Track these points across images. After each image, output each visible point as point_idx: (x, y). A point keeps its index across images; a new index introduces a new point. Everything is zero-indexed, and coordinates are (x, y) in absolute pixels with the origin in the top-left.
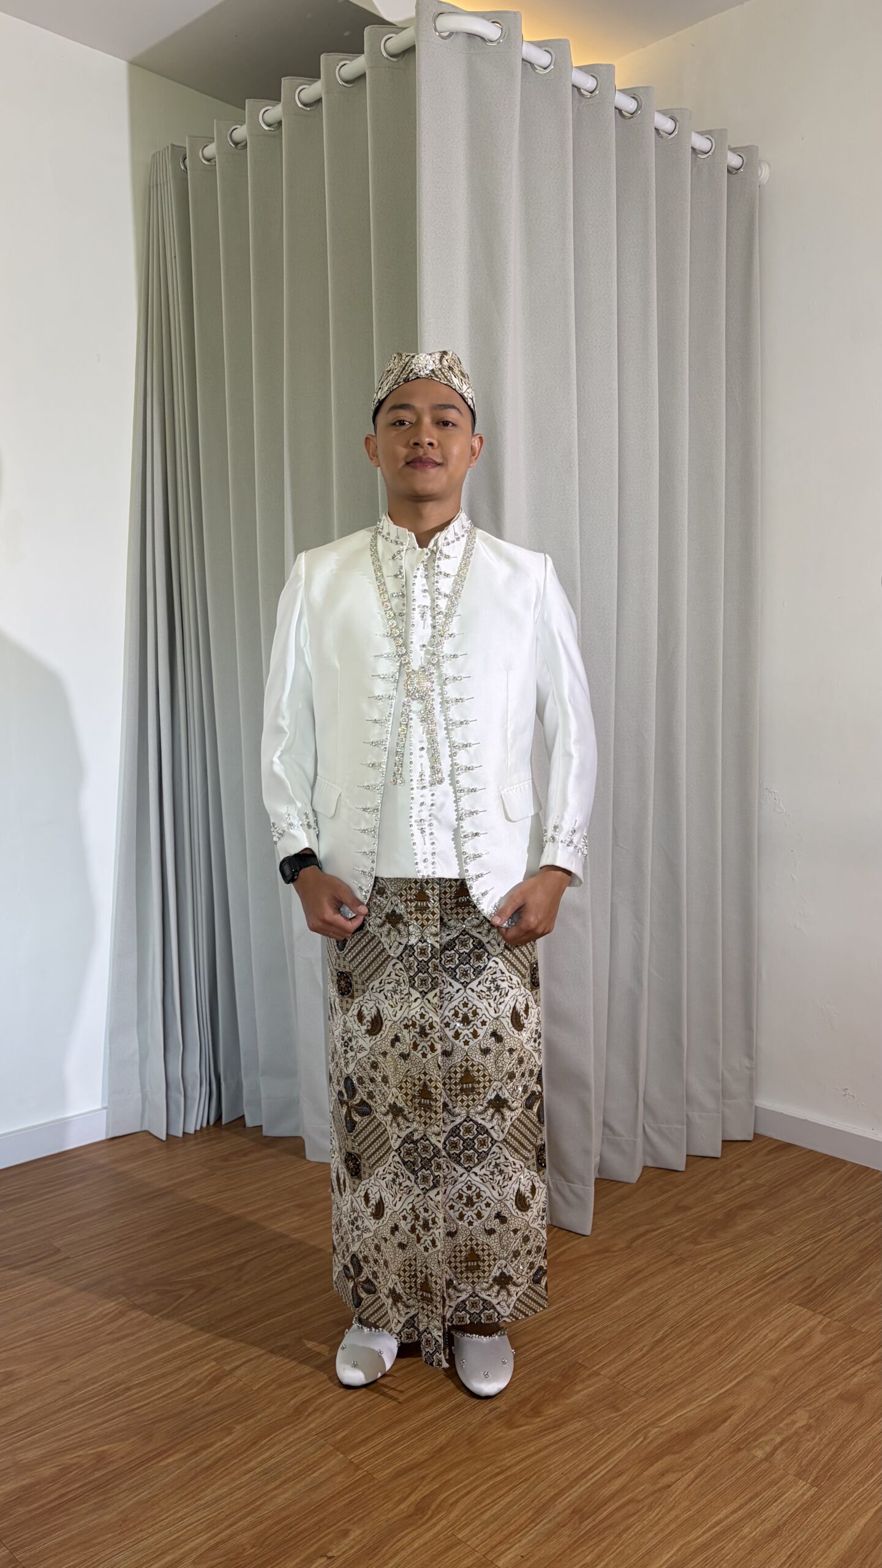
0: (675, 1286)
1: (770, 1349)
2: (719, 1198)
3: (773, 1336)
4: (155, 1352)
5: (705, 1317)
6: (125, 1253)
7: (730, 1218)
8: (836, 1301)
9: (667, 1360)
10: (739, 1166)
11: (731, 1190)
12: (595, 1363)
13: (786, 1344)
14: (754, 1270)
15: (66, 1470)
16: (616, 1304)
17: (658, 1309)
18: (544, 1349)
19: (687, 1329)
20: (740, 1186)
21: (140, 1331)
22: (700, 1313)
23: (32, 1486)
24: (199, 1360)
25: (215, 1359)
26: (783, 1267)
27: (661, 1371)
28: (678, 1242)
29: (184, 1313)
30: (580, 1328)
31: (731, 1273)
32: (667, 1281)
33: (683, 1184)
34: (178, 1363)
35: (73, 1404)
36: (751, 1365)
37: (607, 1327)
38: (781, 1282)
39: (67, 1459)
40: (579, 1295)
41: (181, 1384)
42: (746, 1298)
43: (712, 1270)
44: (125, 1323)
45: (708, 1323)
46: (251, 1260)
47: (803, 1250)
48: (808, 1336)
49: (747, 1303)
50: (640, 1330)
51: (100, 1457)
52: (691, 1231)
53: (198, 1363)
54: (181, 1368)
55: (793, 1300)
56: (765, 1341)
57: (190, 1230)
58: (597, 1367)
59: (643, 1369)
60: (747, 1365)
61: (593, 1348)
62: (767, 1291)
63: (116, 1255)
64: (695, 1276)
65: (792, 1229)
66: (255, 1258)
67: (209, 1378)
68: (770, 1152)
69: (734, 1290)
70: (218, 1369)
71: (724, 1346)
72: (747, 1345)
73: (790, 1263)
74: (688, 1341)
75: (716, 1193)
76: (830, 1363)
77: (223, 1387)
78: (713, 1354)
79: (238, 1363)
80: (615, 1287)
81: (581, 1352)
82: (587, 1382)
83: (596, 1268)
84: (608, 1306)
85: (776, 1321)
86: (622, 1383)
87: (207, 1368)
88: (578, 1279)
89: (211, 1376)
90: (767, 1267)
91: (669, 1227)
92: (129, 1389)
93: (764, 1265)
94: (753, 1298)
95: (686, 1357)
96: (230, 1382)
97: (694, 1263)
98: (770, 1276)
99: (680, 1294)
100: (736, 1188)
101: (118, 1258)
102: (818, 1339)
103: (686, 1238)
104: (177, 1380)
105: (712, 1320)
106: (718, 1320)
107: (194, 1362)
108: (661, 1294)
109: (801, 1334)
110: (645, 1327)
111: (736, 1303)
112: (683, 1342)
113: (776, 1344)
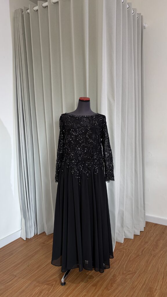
2: (152, 239)
7: (157, 243)
10: (151, 230)
12: (154, 287)
18: (142, 285)
30: (145, 277)
32: (155, 262)
33: (143, 236)
37: (151, 276)
43: (162, 257)
61: (151, 282)
63: (31, 275)
64: (160, 260)
75: (150, 237)
80: (146, 265)
82: (156, 292)
83: (139, 261)
84: (148, 270)
86: (163, 290)
91: (147, 248)
97: (158, 256)
100: (153, 236)
103: (152, 250)
108: (156, 265)
110: (158, 275)
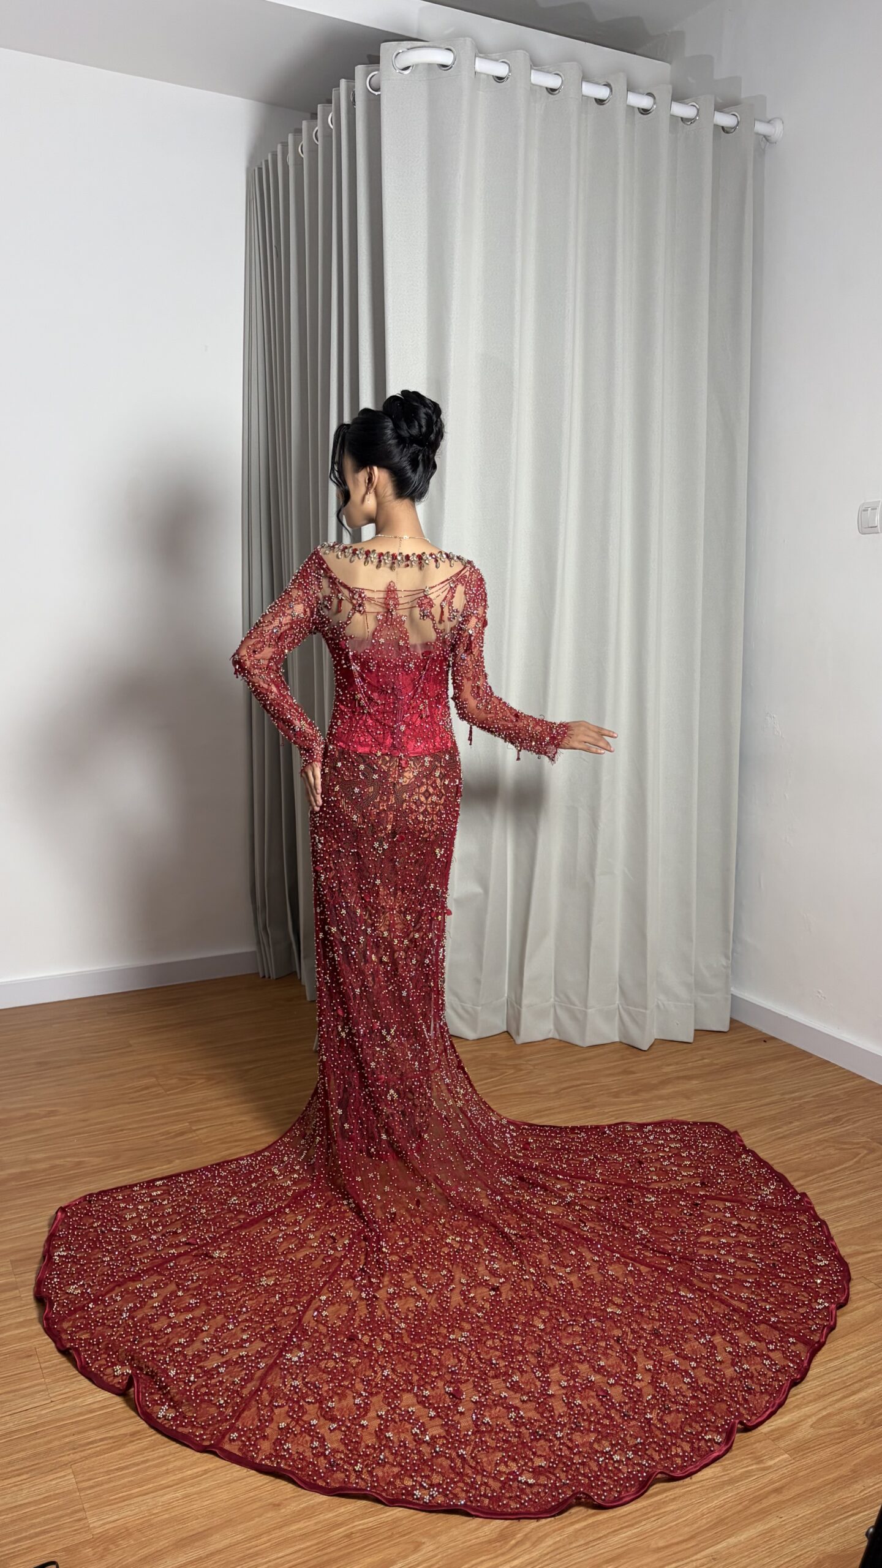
15: (53, 1167)
23: (28, 1172)
35: (83, 1133)
39: (58, 1162)
51: (80, 1163)
77: (183, 1138)
79: (202, 1126)
87: (178, 1127)
92: (122, 1130)
96: (191, 1136)
100: (691, 1063)
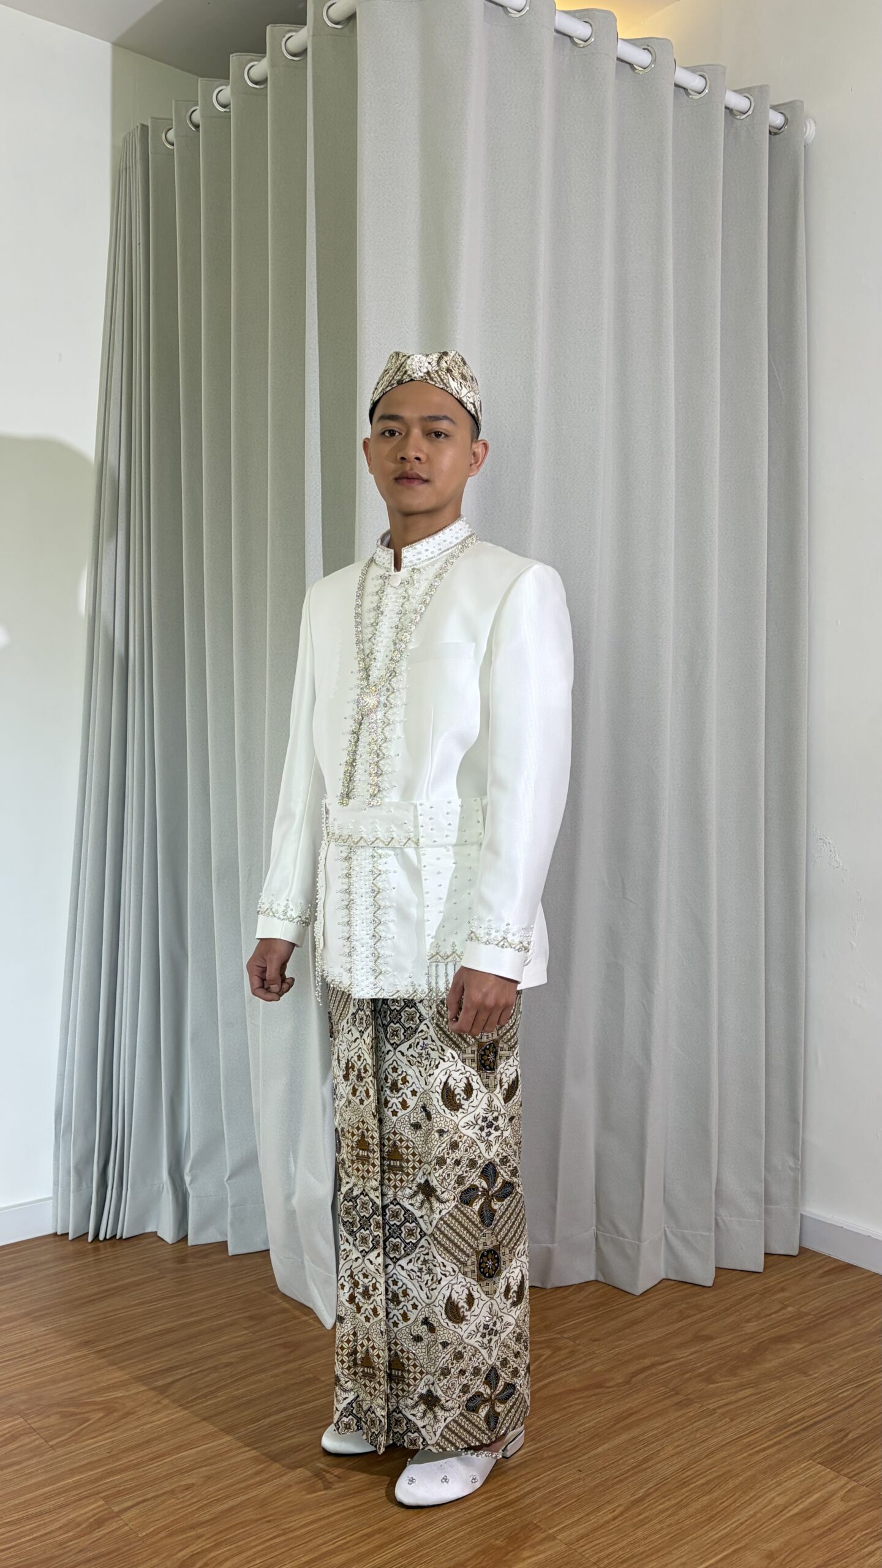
0: (671, 1434)
1: (774, 1517)
2: (751, 1327)
3: (780, 1501)
4: (39, 1485)
5: (702, 1473)
6: (38, 1366)
7: (759, 1351)
8: (869, 1460)
9: (645, 1524)
10: (783, 1290)
11: (768, 1318)
12: (555, 1523)
13: (796, 1511)
14: (773, 1419)
16: (596, 1451)
17: (646, 1460)
19: (677, 1487)
20: (780, 1313)
21: (29, 1459)
22: (695, 1469)
24: (87, 1497)
25: (103, 1498)
26: (809, 1417)
27: (631, 1538)
28: (690, 1379)
29: (84, 1441)
30: (547, 1478)
31: (745, 1420)
32: (665, 1427)
33: (711, 1308)
34: (61, 1500)
36: (746, 1535)
38: (804, 1434)
40: (554, 1439)
41: (57, 1525)
42: (758, 1452)
43: (724, 1415)
44: (13, 1450)
45: (703, 1481)
46: (178, 1380)
47: (840, 1396)
48: (825, 1502)
49: (757, 1458)
50: (617, 1487)
52: (709, 1366)
53: (84, 1501)
54: (61, 1507)
55: (815, 1457)
56: (769, 1507)
57: (117, 1342)
58: (555, 1529)
59: (612, 1533)
60: (740, 1536)
61: (555, 1505)
62: (787, 1443)
63: (28, 1368)
64: (700, 1422)
65: (832, 1369)
66: (185, 1377)
67: (91, 1520)
68: (826, 1274)
69: (745, 1441)
70: (106, 1509)
71: (718, 1510)
72: (747, 1510)
73: (822, 1410)
74: (673, 1502)
75: (748, 1321)
76: (844, 1538)
77: (104, 1532)
78: (704, 1518)
79: (129, 1504)
80: (600, 1430)
81: (542, 1509)
82: (538, 1547)
83: (582, 1406)
84: (586, 1453)
85: (788, 1482)
86: (580, 1550)
88: (559, 1418)
89: (93, 1519)
90: (792, 1415)
91: (683, 1360)
93: (789, 1412)
94: (768, 1452)
95: (668, 1522)
96: (115, 1526)
97: (703, 1406)
98: (792, 1427)
99: (676, 1444)
100: (773, 1316)
101: (27, 1373)
102: (837, 1507)
103: (700, 1375)
104: (56, 1520)
105: (710, 1477)
106: (717, 1477)
107: (80, 1500)
108: (654, 1442)
109: (818, 1499)
110: (625, 1483)
111: (744, 1458)
112: (668, 1504)
113: (782, 1511)
